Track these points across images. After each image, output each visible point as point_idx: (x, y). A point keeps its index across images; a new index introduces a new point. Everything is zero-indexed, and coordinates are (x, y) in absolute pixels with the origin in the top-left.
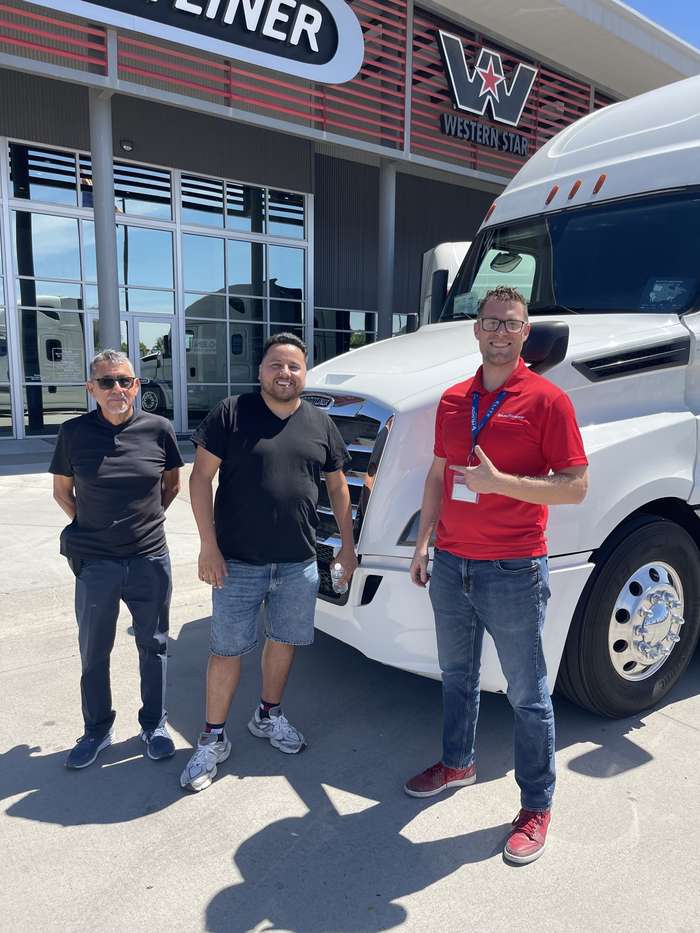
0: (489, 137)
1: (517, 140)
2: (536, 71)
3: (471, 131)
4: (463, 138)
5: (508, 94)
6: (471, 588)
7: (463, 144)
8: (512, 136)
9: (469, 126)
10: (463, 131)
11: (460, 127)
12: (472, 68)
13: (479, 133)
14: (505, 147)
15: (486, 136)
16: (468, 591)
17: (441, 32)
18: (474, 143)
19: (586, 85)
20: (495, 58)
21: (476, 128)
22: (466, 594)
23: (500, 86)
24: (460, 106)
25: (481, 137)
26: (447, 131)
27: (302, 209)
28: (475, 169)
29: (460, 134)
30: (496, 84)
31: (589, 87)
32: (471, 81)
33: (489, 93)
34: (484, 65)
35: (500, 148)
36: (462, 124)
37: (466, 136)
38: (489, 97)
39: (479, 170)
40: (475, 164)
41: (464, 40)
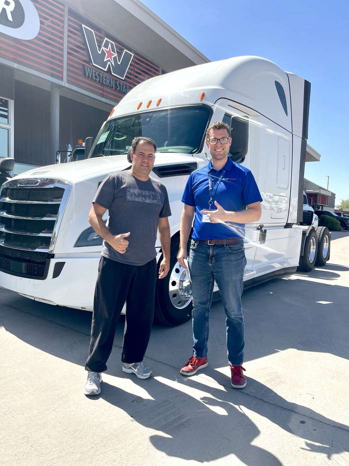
0: (110, 82)
1: (124, 86)
2: (133, 55)
3: (100, 78)
4: (96, 80)
5: (119, 63)
6: (213, 261)
7: (96, 83)
8: (122, 84)
9: (99, 75)
10: (96, 77)
11: (94, 75)
12: (100, 47)
13: (104, 80)
14: (118, 89)
15: (108, 81)
16: (211, 263)
17: (83, 26)
18: (102, 84)
19: (157, 67)
20: (111, 43)
21: (103, 77)
22: (210, 265)
23: (115, 58)
24: (94, 64)
25: (106, 81)
26: (87, 75)
27: (7, 109)
28: (103, 97)
29: (94, 78)
30: (113, 57)
31: (159, 68)
32: (100, 53)
33: (109, 61)
34: (106, 46)
35: (116, 89)
36: (95, 73)
37: (98, 80)
38: (109, 63)
39: (105, 98)
40: (103, 94)
41: (95, 32)
